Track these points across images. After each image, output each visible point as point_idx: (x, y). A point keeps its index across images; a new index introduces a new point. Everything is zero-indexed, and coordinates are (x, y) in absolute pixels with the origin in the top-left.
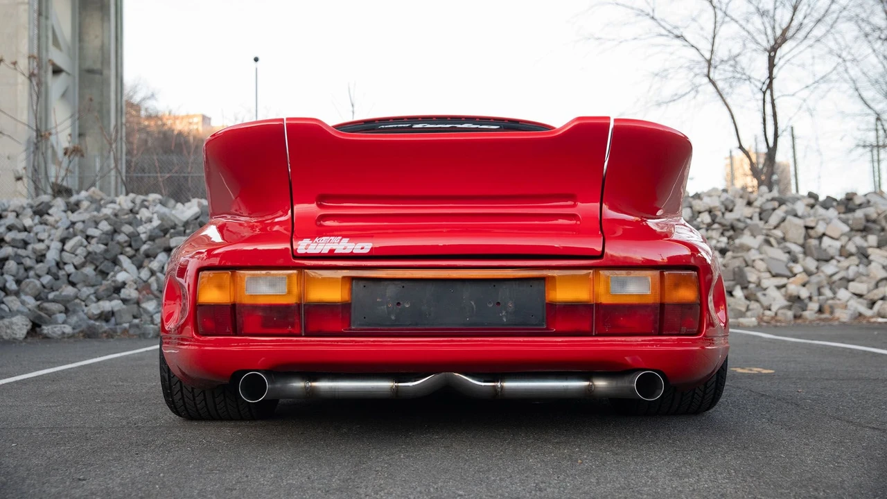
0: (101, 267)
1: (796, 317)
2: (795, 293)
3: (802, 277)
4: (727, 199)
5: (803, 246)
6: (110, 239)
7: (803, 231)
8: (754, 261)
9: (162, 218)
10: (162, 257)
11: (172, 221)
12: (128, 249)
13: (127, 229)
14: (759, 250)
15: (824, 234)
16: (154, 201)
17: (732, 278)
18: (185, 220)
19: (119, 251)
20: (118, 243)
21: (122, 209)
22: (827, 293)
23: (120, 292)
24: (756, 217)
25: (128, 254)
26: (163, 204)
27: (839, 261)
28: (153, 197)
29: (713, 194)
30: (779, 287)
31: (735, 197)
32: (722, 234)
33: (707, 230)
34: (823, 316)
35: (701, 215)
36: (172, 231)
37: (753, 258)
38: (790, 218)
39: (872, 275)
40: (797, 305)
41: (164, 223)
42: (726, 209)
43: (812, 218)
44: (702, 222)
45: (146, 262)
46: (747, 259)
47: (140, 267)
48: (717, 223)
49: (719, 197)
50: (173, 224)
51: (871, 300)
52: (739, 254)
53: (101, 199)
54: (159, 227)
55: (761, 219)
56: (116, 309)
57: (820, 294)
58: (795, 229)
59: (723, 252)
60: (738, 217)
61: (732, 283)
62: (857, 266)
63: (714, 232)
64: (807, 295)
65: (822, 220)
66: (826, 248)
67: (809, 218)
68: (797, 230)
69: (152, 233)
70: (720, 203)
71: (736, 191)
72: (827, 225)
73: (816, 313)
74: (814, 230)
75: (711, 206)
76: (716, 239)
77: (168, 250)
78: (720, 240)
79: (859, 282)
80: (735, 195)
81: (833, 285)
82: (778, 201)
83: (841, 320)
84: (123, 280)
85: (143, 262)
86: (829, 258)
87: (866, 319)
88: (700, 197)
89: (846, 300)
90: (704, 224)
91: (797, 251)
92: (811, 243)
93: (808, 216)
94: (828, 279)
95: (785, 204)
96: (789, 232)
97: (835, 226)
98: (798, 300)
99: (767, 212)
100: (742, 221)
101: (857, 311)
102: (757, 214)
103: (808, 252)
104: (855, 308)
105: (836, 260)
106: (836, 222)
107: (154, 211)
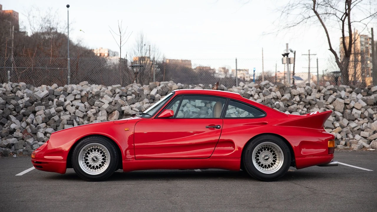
0: (1, 121)
3: (339, 129)
5: (343, 113)
6: (5, 107)
7: (343, 105)
9: (29, 96)
10: (32, 116)
11: (35, 98)
12: (14, 112)
13: (13, 102)
15: (353, 107)
16: (23, 86)
18: (41, 97)
19: (10, 113)
20: (9, 109)
21: (7, 91)
22: (351, 136)
23: (13, 133)
24: (322, 98)
25: (13, 115)
26: (28, 88)
28: (22, 84)
32: (305, 106)
33: (297, 105)
34: (346, 147)
35: (295, 97)
36: (35, 103)
38: (338, 99)
39: (372, 128)
41: (31, 99)
42: (308, 94)
43: (348, 99)
44: (296, 100)
45: (24, 119)
47: (21, 121)
48: (302, 101)
49: (305, 88)
51: (370, 140)
54: (29, 101)
55: (324, 99)
56: (14, 142)
57: (347, 137)
58: (339, 104)
60: (312, 99)
62: (367, 123)
63: (301, 105)
64: (341, 137)
65: (353, 100)
66: (354, 114)
67: (347, 99)
68: (341, 105)
69: (26, 103)
70: (305, 91)
71: (313, 85)
72: (356, 102)
73: (343, 146)
74: (349, 105)
75: (300, 92)
76: (301, 109)
77: (34, 112)
78: (303, 110)
79: (366, 131)
80: (312, 87)
81: (354, 133)
82: (333, 91)
83: (354, 149)
84: (14, 127)
85: (23, 118)
86: (354, 119)
87: (366, 149)
88: (295, 88)
89: (358, 140)
90: (296, 101)
91: (339, 115)
92: (346, 111)
93: (347, 98)
94: (352, 129)
95: (336, 92)
96: (337, 106)
97: (359, 103)
98: (336, 140)
99: (327, 96)
100: (315, 100)
101: (362, 145)
102: (322, 97)
103: (345, 116)
104: (362, 144)
105: (358, 120)
106: (360, 101)
107: (24, 92)
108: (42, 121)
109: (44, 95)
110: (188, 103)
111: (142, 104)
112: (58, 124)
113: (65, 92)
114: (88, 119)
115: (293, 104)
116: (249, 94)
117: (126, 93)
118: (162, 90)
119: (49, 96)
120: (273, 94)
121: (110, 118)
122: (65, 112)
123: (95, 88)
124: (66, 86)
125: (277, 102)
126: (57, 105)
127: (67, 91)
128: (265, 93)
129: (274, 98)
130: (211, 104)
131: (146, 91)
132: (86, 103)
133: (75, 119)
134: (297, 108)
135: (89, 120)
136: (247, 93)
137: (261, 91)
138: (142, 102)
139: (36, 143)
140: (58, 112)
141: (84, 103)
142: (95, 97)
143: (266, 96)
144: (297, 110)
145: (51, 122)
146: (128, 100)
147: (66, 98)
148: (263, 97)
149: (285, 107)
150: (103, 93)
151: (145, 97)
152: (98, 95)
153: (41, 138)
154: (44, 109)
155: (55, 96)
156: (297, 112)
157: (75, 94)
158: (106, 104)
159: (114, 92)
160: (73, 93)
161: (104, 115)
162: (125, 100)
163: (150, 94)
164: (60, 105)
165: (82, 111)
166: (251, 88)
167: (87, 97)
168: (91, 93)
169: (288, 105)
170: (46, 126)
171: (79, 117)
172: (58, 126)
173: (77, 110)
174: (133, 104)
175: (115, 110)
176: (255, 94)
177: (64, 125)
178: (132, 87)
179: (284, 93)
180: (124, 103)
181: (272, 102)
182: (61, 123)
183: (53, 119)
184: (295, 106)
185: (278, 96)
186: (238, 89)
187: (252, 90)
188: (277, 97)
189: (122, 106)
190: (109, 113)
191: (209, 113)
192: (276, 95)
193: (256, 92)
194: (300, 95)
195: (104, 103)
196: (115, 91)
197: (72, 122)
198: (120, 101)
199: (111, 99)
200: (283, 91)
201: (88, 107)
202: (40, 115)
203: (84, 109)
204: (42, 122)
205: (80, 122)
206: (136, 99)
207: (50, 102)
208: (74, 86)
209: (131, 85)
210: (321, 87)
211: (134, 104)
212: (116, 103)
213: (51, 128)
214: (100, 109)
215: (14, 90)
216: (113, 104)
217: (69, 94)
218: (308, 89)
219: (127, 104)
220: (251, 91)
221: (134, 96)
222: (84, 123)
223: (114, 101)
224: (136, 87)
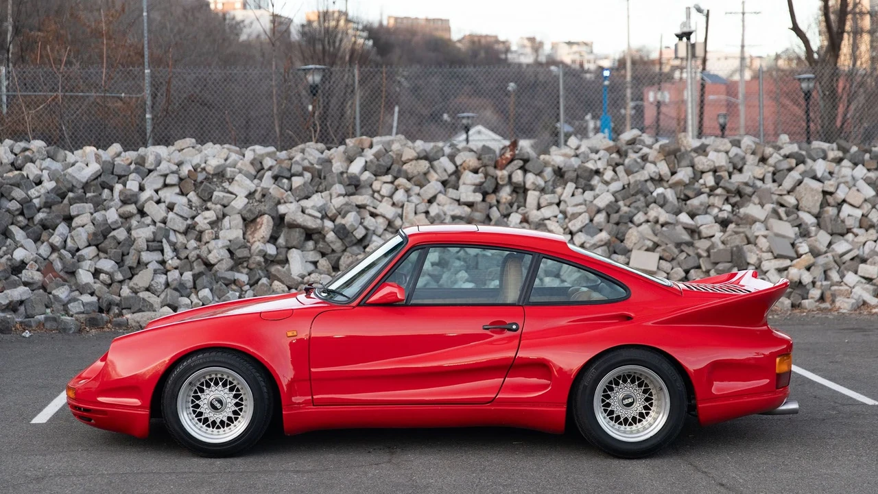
1: (793, 306)
2: (796, 279)
3: (807, 259)
5: (817, 217)
7: (820, 197)
8: (757, 237)
9: (55, 177)
10: (62, 228)
11: (68, 181)
12: (20, 218)
13: (18, 193)
14: (764, 222)
15: (844, 201)
16: (39, 151)
17: (729, 259)
18: (84, 180)
19: (10, 221)
20: (8, 211)
23: (21, 272)
24: (769, 177)
25: (19, 224)
26: (52, 157)
27: (856, 235)
30: (780, 270)
31: (746, 154)
32: (727, 200)
33: (709, 195)
34: (823, 306)
35: (704, 175)
36: (71, 195)
37: (756, 234)
38: (807, 181)
40: (798, 291)
41: (60, 185)
42: (734, 168)
43: (832, 181)
44: (705, 184)
45: (45, 235)
46: (749, 236)
47: (37, 239)
48: (721, 187)
49: (727, 153)
50: (70, 186)
52: (742, 229)
54: (54, 190)
55: (774, 181)
56: (25, 298)
57: (827, 278)
58: (811, 193)
59: (724, 224)
60: (745, 181)
61: (729, 265)
62: (875, 241)
63: (717, 198)
64: (811, 280)
65: (844, 183)
66: (844, 219)
67: (830, 180)
68: (813, 196)
69: (47, 198)
70: (728, 161)
71: (748, 145)
72: (850, 188)
73: (816, 301)
74: (833, 195)
75: (717, 165)
76: (718, 207)
77: (69, 219)
78: (723, 209)
79: (871, 264)
80: (746, 150)
81: (842, 267)
82: (796, 159)
83: (841, 311)
84: (22, 258)
85: (41, 234)
86: (845, 231)
87: (869, 309)
88: (705, 151)
89: (852, 285)
90: (706, 187)
91: (809, 222)
92: (827, 212)
93: (829, 176)
94: (837, 259)
95: (804, 162)
96: (804, 199)
97: (858, 190)
98: (800, 286)
99: (781, 172)
100: (751, 184)
101: (861, 300)
102: (770, 175)
103: (822, 224)
104: (860, 296)
105: (853, 233)
106: (862, 184)
107: (42, 167)
108: (88, 241)
109: (90, 174)
110: (440, 192)
111: (329, 198)
112: (125, 249)
113: (141, 168)
114: (197, 235)
115: (699, 193)
116: (592, 170)
117: (290, 170)
118: (378, 160)
119: (102, 176)
120: (650, 169)
121: (250, 234)
122: (143, 219)
123: (213, 155)
124: (142, 150)
125: (660, 190)
126: (122, 201)
127: (146, 165)
128: (629, 166)
129: (652, 179)
130: (497, 194)
131: (339, 164)
132: (192, 195)
133: (167, 237)
134: (707, 205)
135: (199, 239)
136: (587, 168)
137: (621, 161)
138: (327, 192)
139: (74, 300)
140: (126, 217)
141: (187, 195)
142: (212, 179)
143: (633, 173)
144: (709, 210)
145: (107, 244)
146: (293, 187)
147: (144, 182)
148: (626, 177)
149: (678, 202)
150: (233, 169)
151: (336, 179)
152: (221, 175)
153: (87, 284)
154: (92, 211)
155: (117, 178)
156: (707, 216)
157: (166, 172)
158: (241, 197)
159: (259, 166)
160: (160, 171)
161: (236, 227)
162: (285, 187)
163: (347, 172)
164: (129, 202)
165: (181, 216)
166: (597, 152)
167: (195, 181)
168: (204, 169)
169: (686, 195)
170: (98, 255)
171: (175, 231)
172: (125, 253)
173: (171, 215)
174: (307, 198)
175: (261, 214)
176: (605, 169)
177: (140, 252)
178: (304, 154)
179: (677, 166)
180: (284, 196)
181: (647, 189)
182: (132, 248)
183: (114, 238)
184: (703, 198)
185: (662, 173)
186: (565, 155)
187: (599, 159)
188: (660, 175)
189: (279, 203)
190: (249, 222)
191: (491, 217)
192: (657, 171)
193: (609, 164)
194: (715, 171)
195: (236, 196)
196: (261, 163)
197: (160, 244)
198: (274, 190)
199: (251, 185)
200: (674, 161)
201: (198, 204)
202: (83, 227)
203: (186, 212)
204: (87, 244)
205: (179, 245)
206: (313, 184)
207: (106, 192)
208: (162, 150)
209: (301, 146)
210: (769, 150)
211: (310, 197)
212: (264, 196)
213: (110, 258)
214: (226, 210)
215: (19, 162)
216: (258, 196)
217: (150, 171)
218: (736, 155)
219: (291, 199)
220: (595, 161)
221: (308, 175)
222: (188, 246)
223: (259, 189)
224: (312, 152)
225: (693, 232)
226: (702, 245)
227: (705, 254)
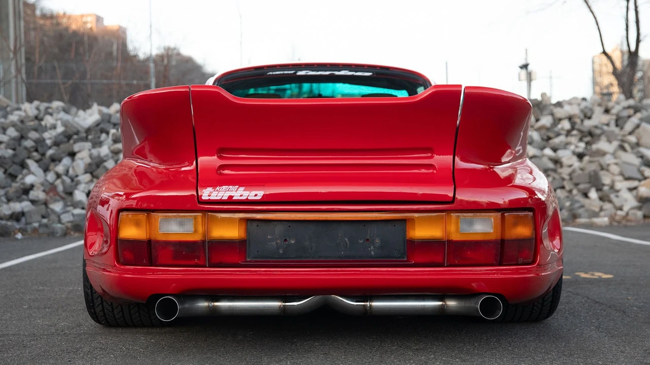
0: (11, 170)
1: (645, 217)
2: (645, 195)
4: (586, 107)
6: (17, 145)
8: (608, 165)
9: (65, 124)
10: (66, 161)
11: (74, 127)
12: (35, 154)
13: (34, 135)
14: (614, 154)
16: (57, 108)
17: (587, 181)
18: (87, 126)
19: (27, 155)
20: (26, 148)
21: (27, 116)
23: (29, 194)
24: (613, 123)
25: (35, 158)
26: (66, 111)
28: (56, 104)
29: (573, 102)
30: (631, 190)
31: (593, 105)
32: (581, 140)
33: (567, 136)
35: (562, 122)
36: (75, 137)
37: (608, 162)
38: (644, 125)
40: (647, 205)
41: (68, 129)
42: (585, 116)
44: (562, 128)
45: (52, 166)
46: (602, 163)
47: (46, 170)
48: (576, 129)
49: (579, 105)
50: (75, 130)
52: (596, 159)
53: (8, 106)
54: (63, 133)
55: (617, 125)
56: (26, 210)
59: (580, 156)
61: (587, 186)
63: (573, 138)
69: (57, 139)
70: (580, 111)
71: (593, 100)
75: (571, 113)
76: (574, 145)
77: (72, 155)
78: (579, 145)
80: (592, 103)
82: (634, 109)
84: (31, 182)
85: (49, 165)
90: (564, 130)
95: (640, 112)
96: (643, 138)
99: (623, 118)
100: (600, 128)
102: (613, 121)
107: (58, 118)
108: (85, 169)
109: (92, 122)
115: (558, 135)
119: (101, 124)
126: (114, 141)
134: (566, 143)
139: (67, 212)
140: (115, 153)
144: (568, 146)
145: (99, 171)
149: (543, 141)
153: (80, 202)
154: (90, 148)
155: (112, 125)
156: (567, 150)
164: (119, 141)
169: (548, 136)
170: (92, 180)
179: (540, 115)
183: (105, 167)
184: (562, 138)
194: (570, 118)
200: (537, 112)
202: (82, 160)
204: (83, 172)
207: (104, 136)
210: (610, 104)
215: (41, 115)
225: (557, 162)
226: (565, 172)
227: (567, 177)
